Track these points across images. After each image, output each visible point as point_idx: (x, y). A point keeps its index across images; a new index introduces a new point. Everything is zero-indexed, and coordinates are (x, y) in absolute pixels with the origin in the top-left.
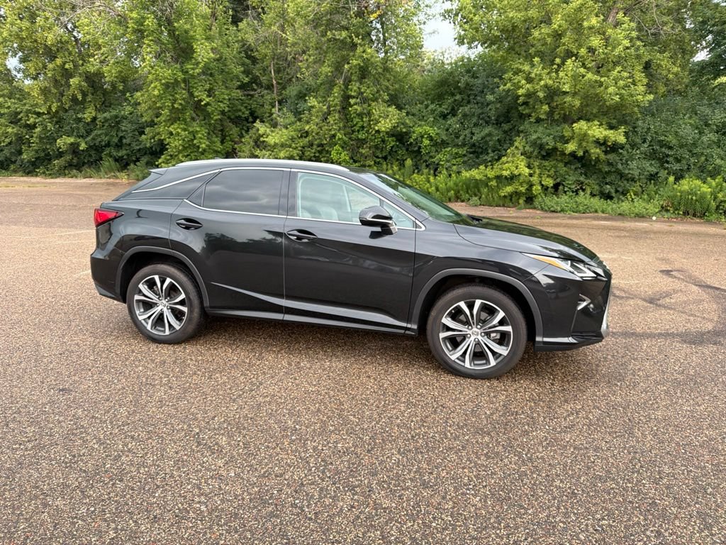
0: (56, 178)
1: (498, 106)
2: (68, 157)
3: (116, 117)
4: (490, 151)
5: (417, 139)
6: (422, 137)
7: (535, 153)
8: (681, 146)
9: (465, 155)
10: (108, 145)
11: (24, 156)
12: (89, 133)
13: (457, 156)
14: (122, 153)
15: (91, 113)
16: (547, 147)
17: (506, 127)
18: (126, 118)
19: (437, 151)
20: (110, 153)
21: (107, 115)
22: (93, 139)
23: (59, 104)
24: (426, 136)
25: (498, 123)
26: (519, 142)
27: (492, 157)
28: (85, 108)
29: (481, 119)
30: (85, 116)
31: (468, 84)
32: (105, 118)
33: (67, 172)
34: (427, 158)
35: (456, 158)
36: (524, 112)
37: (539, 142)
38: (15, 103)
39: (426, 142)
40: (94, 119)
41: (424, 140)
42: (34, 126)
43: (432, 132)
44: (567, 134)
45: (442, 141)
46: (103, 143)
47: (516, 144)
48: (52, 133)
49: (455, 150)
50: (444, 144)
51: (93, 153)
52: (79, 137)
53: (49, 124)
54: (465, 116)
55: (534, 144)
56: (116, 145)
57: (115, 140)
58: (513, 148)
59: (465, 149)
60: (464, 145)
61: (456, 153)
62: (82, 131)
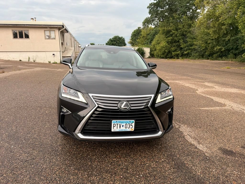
0: (214, 60)
2: (219, 54)
3: (237, 38)
10: (232, 49)
11: (206, 53)
12: (227, 45)
14: (237, 51)
15: (229, 38)
18: (240, 38)
20: (232, 52)
21: (233, 38)
22: (228, 47)
23: (218, 35)
28: (227, 36)
30: (226, 39)
32: (233, 39)
33: (218, 58)
38: (206, 37)
40: (229, 40)
42: (209, 44)
46: (231, 48)
48: (214, 46)
51: (227, 52)
52: (223, 46)
53: (214, 43)
56: (235, 49)
57: (235, 47)
62: (224, 44)
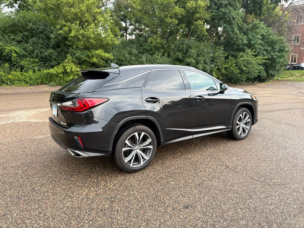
1: (56, 40)
4: (53, 60)
5: (8, 53)
6: (11, 52)
7: (77, 62)
8: (126, 61)
9: (38, 62)
13: (34, 62)
16: (83, 60)
17: (59, 50)
19: (20, 59)
24: (13, 52)
25: (54, 48)
26: (69, 57)
27: (54, 63)
29: (44, 45)
31: (31, 28)
34: (16, 63)
35: (33, 63)
36: (69, 44)
37: (79, 57)
39: (14, 55)
41: (13, 54)
43: (18, 49)
44: (90, 55)
45: (24, 54)
47: (68, 58)
49: (32, 60)
50: (24, 56)
54: (34, 43)
55: (76, 58)
58: (67, 60)
59: (38, 59)
60: (37, 57)
61: (33, 61)
